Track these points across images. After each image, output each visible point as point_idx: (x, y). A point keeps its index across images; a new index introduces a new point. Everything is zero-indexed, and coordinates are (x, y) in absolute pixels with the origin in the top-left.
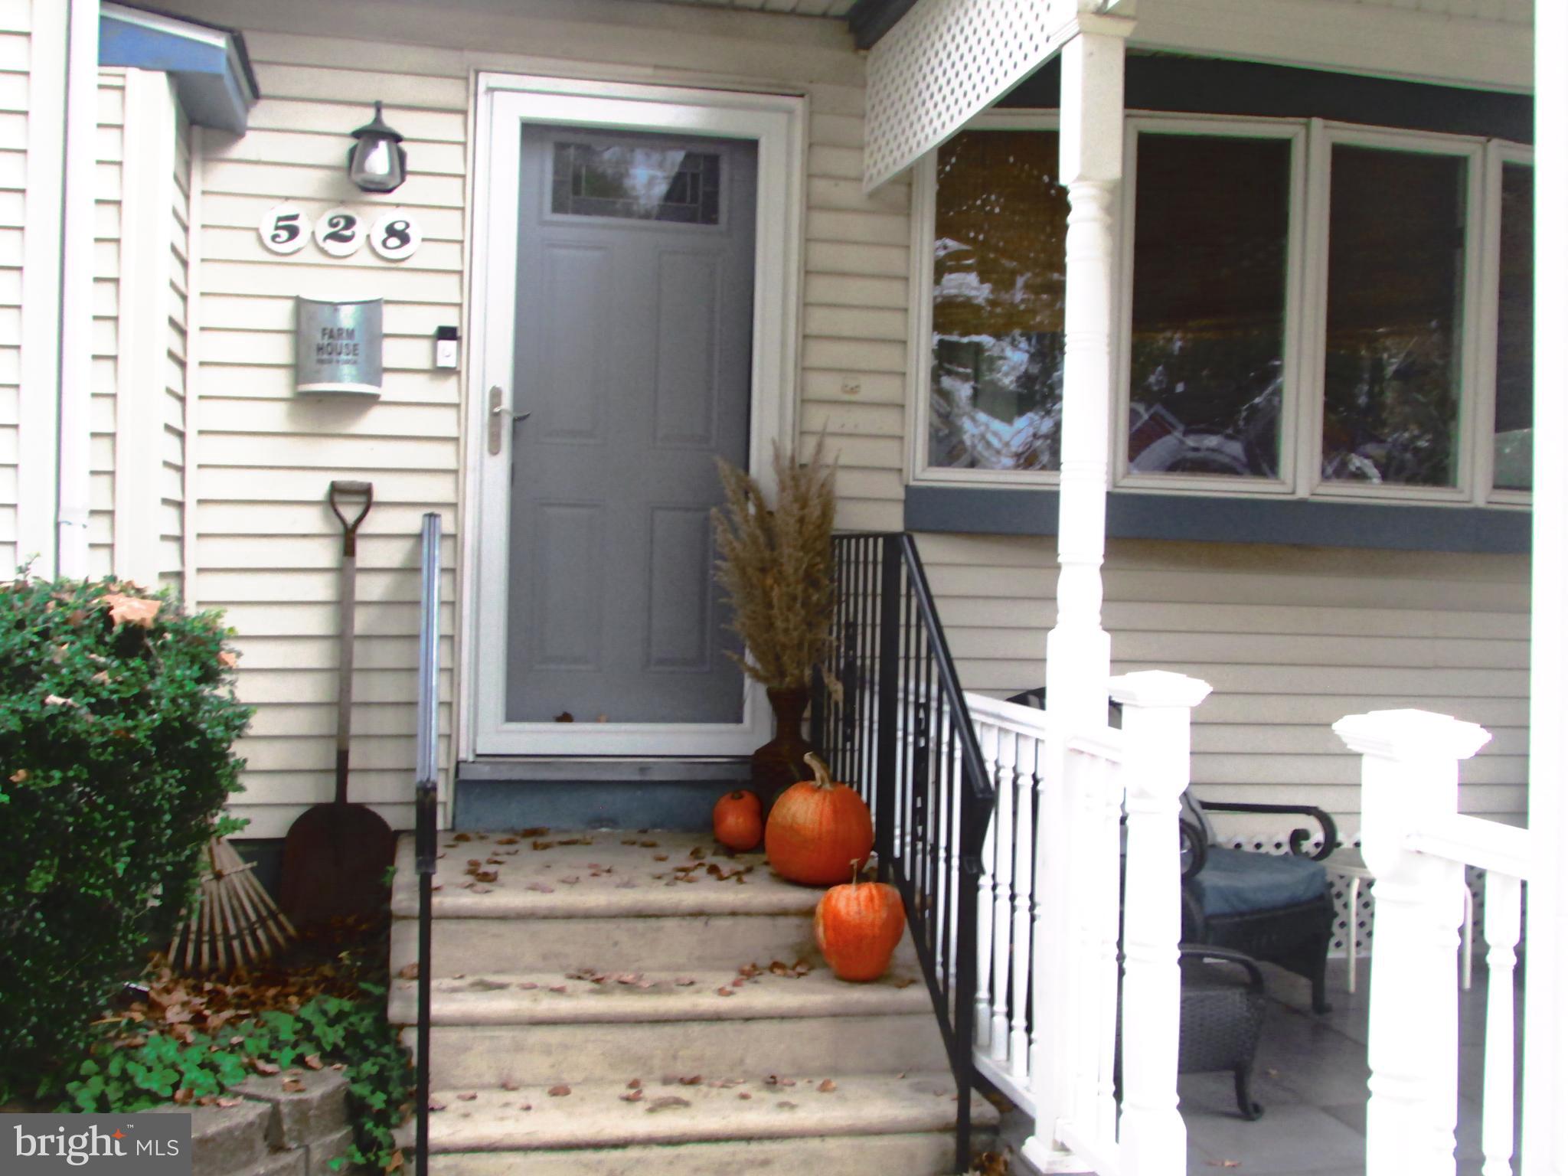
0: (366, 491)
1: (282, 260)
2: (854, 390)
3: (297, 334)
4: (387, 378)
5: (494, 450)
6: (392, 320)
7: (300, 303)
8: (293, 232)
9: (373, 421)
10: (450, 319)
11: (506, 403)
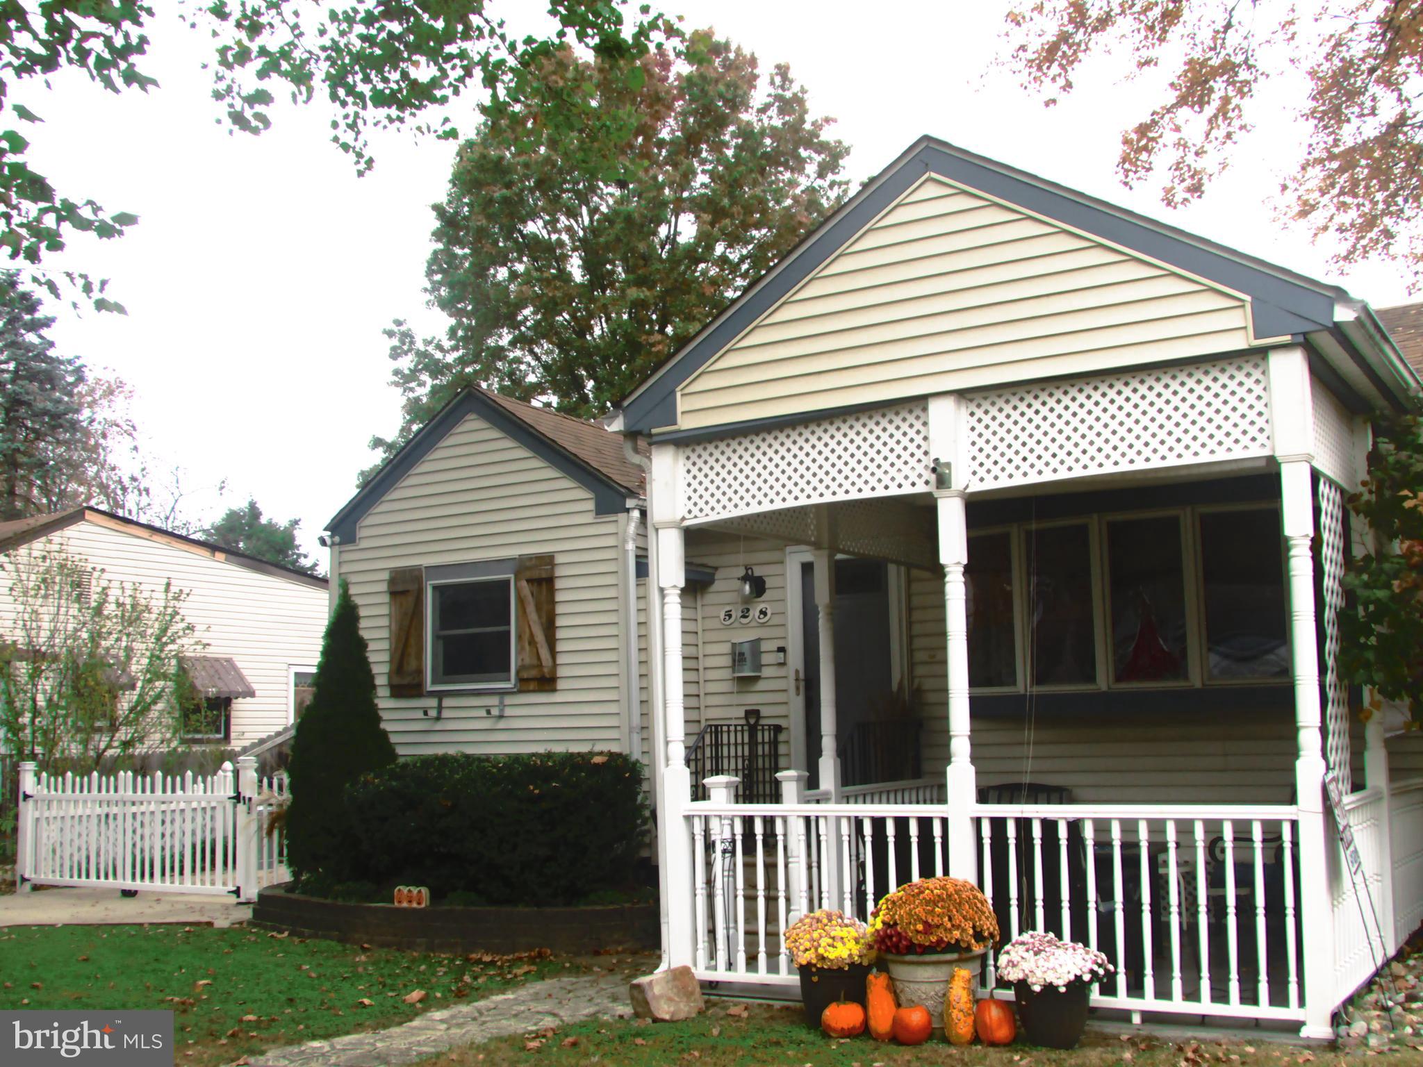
0: (757, 712)
1: (728, 627)
2: (934, 656)
3: (733, 654)
4: (764, 669)
5: (798, 694)
6: (765, 646)
7: (734, 645)
8: (730, 616)
9: (761, 685)
10: (781, 644)
11: (802, 675)
